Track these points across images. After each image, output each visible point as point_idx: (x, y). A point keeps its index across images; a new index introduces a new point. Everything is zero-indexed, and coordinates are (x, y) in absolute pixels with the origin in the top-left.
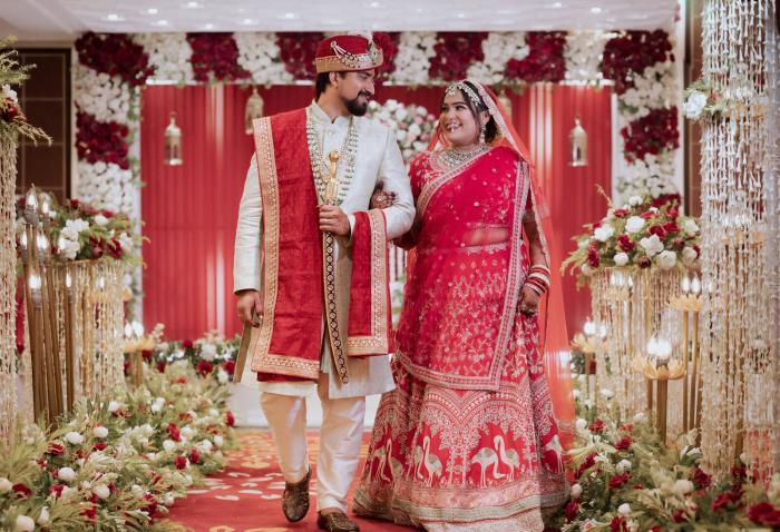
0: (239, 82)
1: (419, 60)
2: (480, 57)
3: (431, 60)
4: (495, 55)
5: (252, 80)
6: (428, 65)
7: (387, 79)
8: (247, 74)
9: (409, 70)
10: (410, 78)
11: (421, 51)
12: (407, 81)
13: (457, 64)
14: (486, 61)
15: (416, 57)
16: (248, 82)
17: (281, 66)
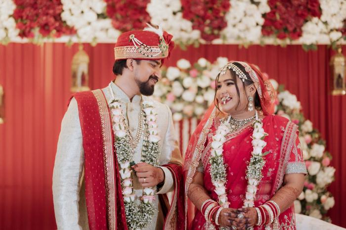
0: (64, 39)
1: (251, 15)
2: (318, 13)
3: (264, 16)
4: (334, 10)
5: (78, 37)
6: (262, 21)
7: (217, 37)
8: (72, 31)
9: (241, 26)
10: (242, 35)
11: (254, 6)
12: (239, 38)
13: (292, 20)
14: (323, 18)
15: (248, 12)
16: (75, 40)
17: (107, 23)
